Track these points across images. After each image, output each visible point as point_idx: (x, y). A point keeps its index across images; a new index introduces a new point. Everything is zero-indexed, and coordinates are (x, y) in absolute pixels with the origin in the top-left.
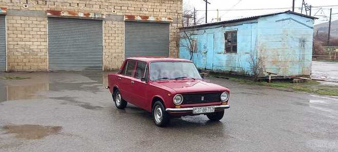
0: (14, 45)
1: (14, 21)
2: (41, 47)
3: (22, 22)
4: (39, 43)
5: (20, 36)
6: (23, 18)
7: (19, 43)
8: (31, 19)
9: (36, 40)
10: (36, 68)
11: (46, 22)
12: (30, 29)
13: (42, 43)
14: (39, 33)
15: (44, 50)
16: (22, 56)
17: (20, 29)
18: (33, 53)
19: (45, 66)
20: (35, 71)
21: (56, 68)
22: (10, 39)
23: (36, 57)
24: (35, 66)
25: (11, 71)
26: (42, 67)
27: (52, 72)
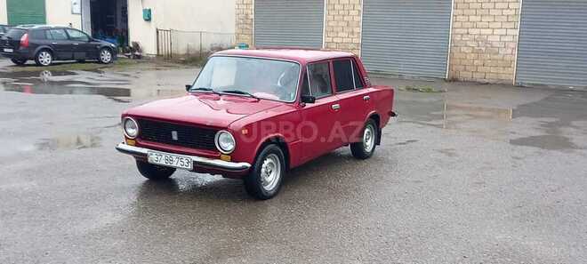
0: (462, 35)
2: (506, 39)
4: (504, 32)
5: (472, 18)
7: (472, 31)
9: (499, 25)
10: (495, 76)
12: (491, 5)
13: (510, 32)
14: (505, 12)
15: (512, 45)
16: (473, 55)
17: (475, 6)
18: (492, 49)
19: (510, 74)
20: (491, 81)
21: (527, 81)
22: (457, 25)
23: (496, 57)
24: (491, 74)
25: (454, 80)
26: (503, 77)
27: (520, 87)
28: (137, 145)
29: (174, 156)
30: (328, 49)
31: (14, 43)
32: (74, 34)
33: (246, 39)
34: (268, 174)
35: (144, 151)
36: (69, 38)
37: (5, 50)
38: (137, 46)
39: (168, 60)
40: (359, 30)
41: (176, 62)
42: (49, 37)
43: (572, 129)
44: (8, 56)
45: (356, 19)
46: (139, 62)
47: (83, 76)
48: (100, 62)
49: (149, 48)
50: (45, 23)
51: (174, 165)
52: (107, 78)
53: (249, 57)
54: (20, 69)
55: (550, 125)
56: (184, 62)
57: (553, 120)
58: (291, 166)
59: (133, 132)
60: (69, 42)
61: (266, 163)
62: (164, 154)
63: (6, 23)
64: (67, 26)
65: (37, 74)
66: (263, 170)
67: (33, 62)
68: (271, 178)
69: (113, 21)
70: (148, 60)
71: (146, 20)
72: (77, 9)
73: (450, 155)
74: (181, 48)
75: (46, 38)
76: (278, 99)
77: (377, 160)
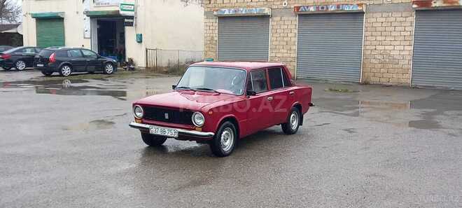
0: (371, 50)
1: (374, 20)
2: (404, 53)
3: (384, 20)
4: (402, 48)
5: (379, 38)
6: (384, 15)
7: (378, 48)
8: (395, 15)
9: (398, 43)
10: (396, 81)
11: (413, 19)
12: (392, 29)
13: (406, 48)
14: (403, 33)
16: (379, 65)
17: (380, 29)
18: (394, 61)
19: (407, 79)
20: (394, 84)
21: (420, 84)
22: (368, 43)
23: (396, 66)
24: (394, 78)
25: (366, 83)
26: (403, 81)
27: (415, 88)
28: (142, 123)
29: (166, 129)
30: (271, 61)
31: (45, 60)
32: (86, 53)
33: (212, 55)
34: (226, 140)
35: (147, 126)
36: (84, 56)
37: (38, 65)
38: (131, 61)
39: (155, 71)
40: (295, 47)
41: (159, 72)
42: (69, 55)
43: (443, 116)
44: (39, 69)
45: (293, 39)
46: (133, 73)
47: (94, 83)
48: (105, 73)
49: (140, 62)
50: (64, 45)
51: (166, 134)
52: (111, 84)
53: (213, 67)
54: (49, 79)
55: (428, 114)
56: (167, 73)
57: (432, 110)
58: (240, 137)
59: (140, 115)
60: (83, 59)
61: (224, 133)
62: (160, 128)
63: (36, 46)
64: (80, 47)
65: (61, 81)
66: (222, 138)
67: (58, 74)
68: (228, 143)
69: (113, 43)
70: (140, 71)
71: (138, 42)
72: (88, 35)
73: (351, 132)
74: (163, 62)
75: (67, 56)
76: (231, 93)
77: (300, 135)
